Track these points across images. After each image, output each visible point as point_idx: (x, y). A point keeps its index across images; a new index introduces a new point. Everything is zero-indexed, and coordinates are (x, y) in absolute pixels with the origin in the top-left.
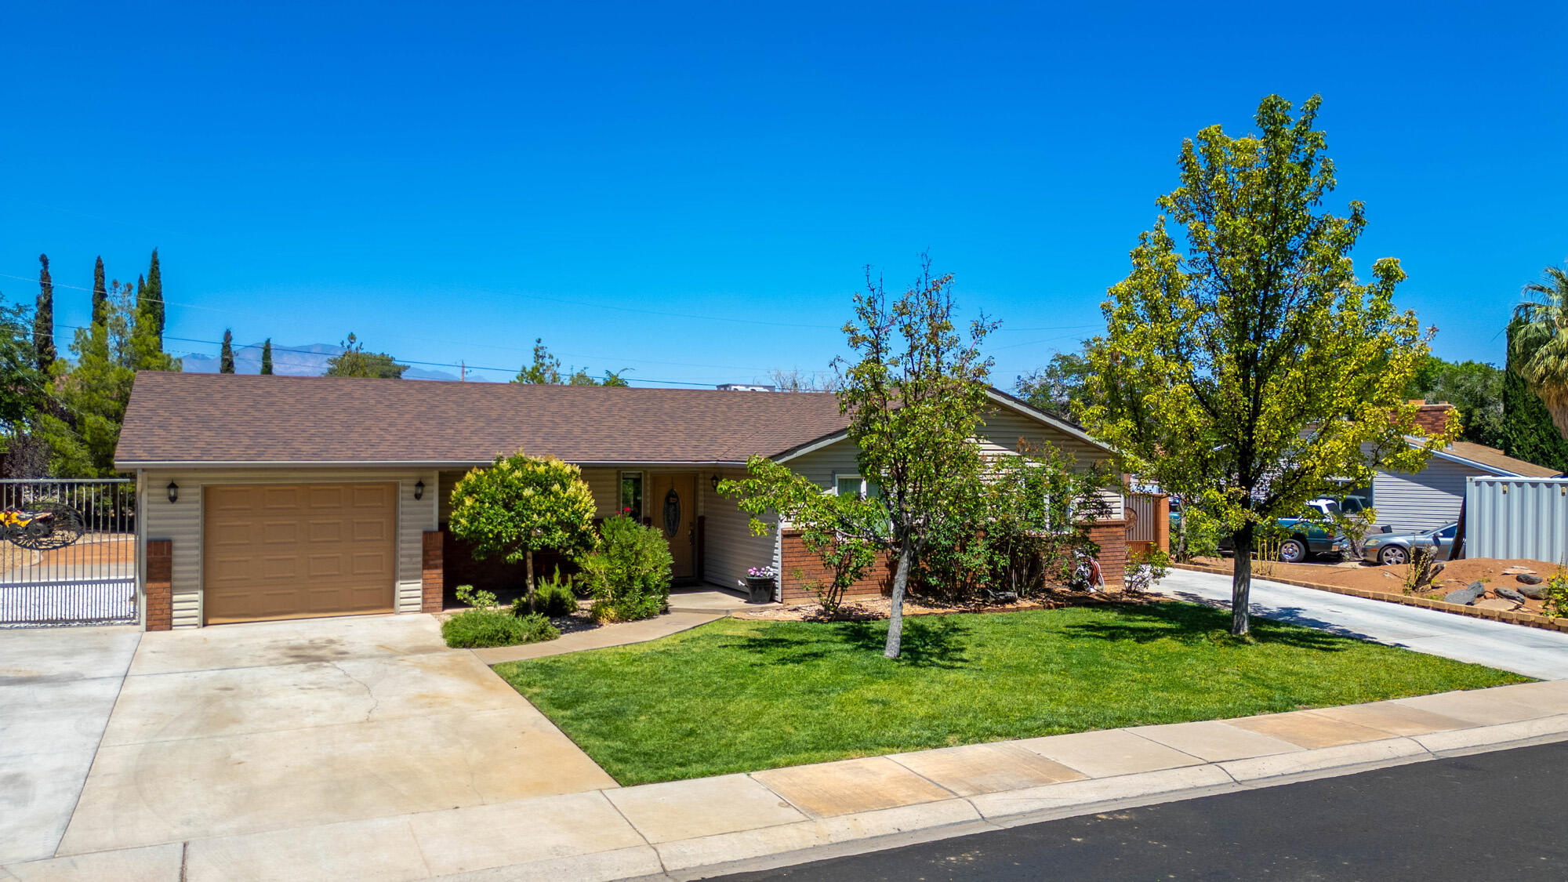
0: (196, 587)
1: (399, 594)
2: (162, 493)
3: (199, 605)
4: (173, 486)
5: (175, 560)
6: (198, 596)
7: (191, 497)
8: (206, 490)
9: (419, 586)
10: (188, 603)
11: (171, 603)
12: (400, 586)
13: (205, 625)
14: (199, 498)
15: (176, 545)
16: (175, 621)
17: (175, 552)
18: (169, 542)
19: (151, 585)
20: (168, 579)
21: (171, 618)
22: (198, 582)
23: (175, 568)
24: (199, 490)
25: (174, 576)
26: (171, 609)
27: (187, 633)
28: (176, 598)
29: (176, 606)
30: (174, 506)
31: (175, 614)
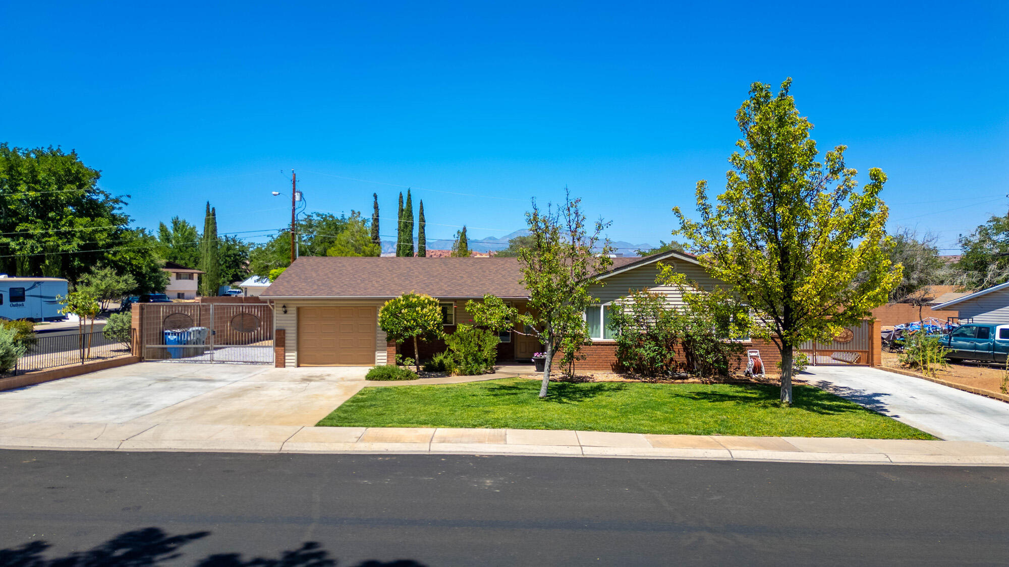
0: (294, 350)
1: (377, 358)
2: (281, 310)
3: (295, 358)
4: (284, 307)
5: (286, 338)
6: (295, 354)
7: (292, 311)
8: (298, 309)
9: (386, 354)
10: (291, 357)
11: (285, 356)
12: (377, 354)
13: (298, 366)
14: (295, 312)
15: (287, 331)
16: (286, 364)
17: (286, 335)
18: (284, 331)
19: (277, 348)
20: (284, 346)
21: (285, 363)
22: (295, 348)
23: (286, 342)
24: (295, 309)
25: (286, 345)
26: (285, 359)
27: (291, 369)
28: (287, 354)
29: (286, 358)
30: (285, 315)
31: (286, 361)
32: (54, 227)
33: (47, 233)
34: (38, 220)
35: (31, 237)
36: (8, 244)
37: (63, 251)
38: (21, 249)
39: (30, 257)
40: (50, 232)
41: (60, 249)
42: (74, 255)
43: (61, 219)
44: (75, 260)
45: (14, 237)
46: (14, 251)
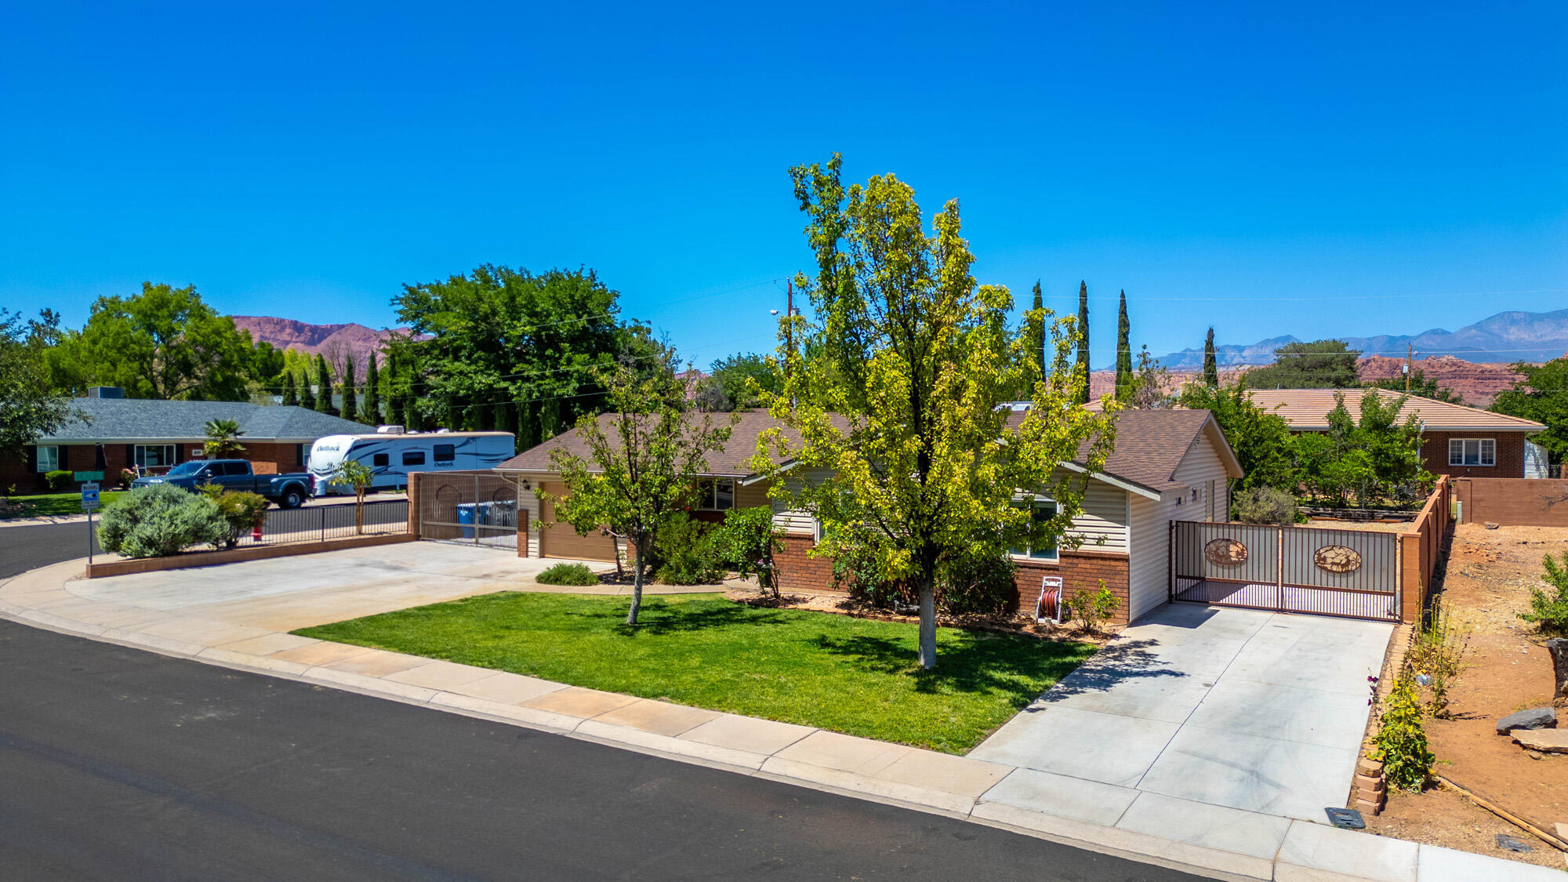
0: (536, 536)
2: (523, 485)
3: (538, 546)
4: (527, 481)
5: (529, 521)
6: (537, 541)
7: (534, 486)
8: (540, 485)
9: (626, 548)
10: (534, 545)
11: (527, 543)
13: (541, 556)
15: (530, 512)
16: (529, 554)
17: (529, 518)
18: (527, 511)
19: (520, 535)
20: (527, 531)
21: (527, 551)
22: (538, 533)
23: (529, 526)
24: (537, 484)
25: (529, 529)
26: (527, 547)
27: (534, 559)
28: (530, 541)
29: (530, 545)
30: (527, 492)
31: (530, 549)
32: (552, 367)
33: (543, 375)
34: (535, 360)
35: (528, 379)
36: (506, 389)
37: (558, 395)
38: (519, 395)
39: (530, 404)
40: (547, 373)
41: (555, 393)
42: (575, 400)
43: (560, 357)
44: (575, 405)
45: (513, 381)
46: (513, 396)
